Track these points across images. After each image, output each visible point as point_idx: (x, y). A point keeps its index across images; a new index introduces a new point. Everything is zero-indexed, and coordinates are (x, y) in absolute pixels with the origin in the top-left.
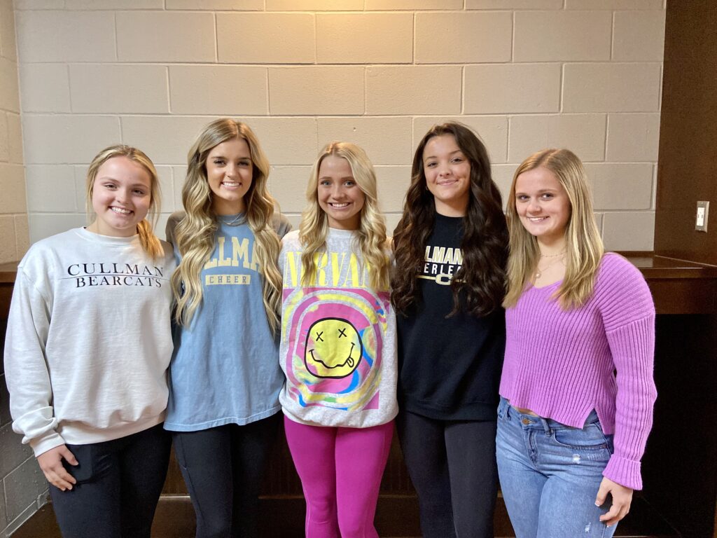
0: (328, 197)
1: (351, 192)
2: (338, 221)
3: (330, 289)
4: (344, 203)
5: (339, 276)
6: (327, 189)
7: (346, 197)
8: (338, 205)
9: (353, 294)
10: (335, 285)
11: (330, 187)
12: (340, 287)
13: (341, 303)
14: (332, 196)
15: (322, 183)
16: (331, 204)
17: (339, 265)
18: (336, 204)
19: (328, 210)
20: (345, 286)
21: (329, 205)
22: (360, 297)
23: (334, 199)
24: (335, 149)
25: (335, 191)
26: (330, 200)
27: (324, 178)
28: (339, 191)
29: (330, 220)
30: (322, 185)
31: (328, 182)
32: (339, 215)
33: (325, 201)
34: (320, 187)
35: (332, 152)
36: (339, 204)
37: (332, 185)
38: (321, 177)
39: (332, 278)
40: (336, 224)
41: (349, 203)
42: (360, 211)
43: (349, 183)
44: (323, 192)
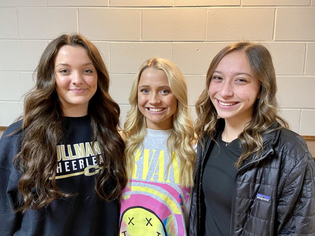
0: (146, 102)
1: (166, 99)
2: (155, 123)
3: (140, 182)
4: (160, 108)
5: (148, 170)
6: (146, 96)
7: (161, 103)
8: (154, 110)
9: (159, 188)
10: (144, 178)
11: (147, 94)
12: (148, 181)
13: (148, 195)
14: (149, 102)
15: (142, 91)
16: (148, 109)
17: (150, 161)
18: (153, 108)
19: (146, 113)
20: (152, 180)
21: (147, 109)
22: (164, 191)
23: (151, 104)
24: (155, 63)
25: (151, 98)
26: (148, 105)
27: (143, 86)
28: (156, 97)
29: (148, 122)
30: (142, 92)
31: (146, 90)
32: (155, 118)
33: (144, 106)
34: (140, 94)
35: (151, 65)
36: (155, 108)
37: (150, 92)
38: (140, 85)
39: (142, 172)
40: (152, 125)
41: (164, 109)
42: (173, 116)
43: (165, 92)
44: (142, 97)
